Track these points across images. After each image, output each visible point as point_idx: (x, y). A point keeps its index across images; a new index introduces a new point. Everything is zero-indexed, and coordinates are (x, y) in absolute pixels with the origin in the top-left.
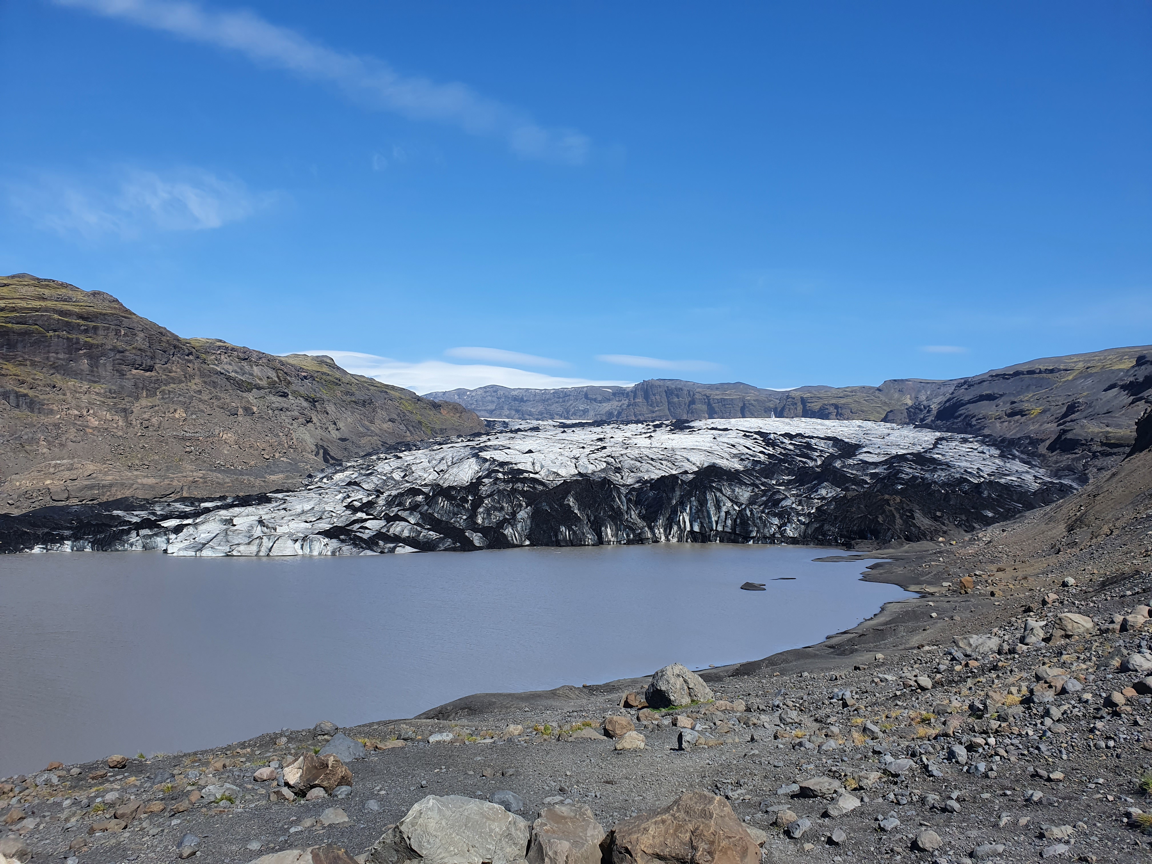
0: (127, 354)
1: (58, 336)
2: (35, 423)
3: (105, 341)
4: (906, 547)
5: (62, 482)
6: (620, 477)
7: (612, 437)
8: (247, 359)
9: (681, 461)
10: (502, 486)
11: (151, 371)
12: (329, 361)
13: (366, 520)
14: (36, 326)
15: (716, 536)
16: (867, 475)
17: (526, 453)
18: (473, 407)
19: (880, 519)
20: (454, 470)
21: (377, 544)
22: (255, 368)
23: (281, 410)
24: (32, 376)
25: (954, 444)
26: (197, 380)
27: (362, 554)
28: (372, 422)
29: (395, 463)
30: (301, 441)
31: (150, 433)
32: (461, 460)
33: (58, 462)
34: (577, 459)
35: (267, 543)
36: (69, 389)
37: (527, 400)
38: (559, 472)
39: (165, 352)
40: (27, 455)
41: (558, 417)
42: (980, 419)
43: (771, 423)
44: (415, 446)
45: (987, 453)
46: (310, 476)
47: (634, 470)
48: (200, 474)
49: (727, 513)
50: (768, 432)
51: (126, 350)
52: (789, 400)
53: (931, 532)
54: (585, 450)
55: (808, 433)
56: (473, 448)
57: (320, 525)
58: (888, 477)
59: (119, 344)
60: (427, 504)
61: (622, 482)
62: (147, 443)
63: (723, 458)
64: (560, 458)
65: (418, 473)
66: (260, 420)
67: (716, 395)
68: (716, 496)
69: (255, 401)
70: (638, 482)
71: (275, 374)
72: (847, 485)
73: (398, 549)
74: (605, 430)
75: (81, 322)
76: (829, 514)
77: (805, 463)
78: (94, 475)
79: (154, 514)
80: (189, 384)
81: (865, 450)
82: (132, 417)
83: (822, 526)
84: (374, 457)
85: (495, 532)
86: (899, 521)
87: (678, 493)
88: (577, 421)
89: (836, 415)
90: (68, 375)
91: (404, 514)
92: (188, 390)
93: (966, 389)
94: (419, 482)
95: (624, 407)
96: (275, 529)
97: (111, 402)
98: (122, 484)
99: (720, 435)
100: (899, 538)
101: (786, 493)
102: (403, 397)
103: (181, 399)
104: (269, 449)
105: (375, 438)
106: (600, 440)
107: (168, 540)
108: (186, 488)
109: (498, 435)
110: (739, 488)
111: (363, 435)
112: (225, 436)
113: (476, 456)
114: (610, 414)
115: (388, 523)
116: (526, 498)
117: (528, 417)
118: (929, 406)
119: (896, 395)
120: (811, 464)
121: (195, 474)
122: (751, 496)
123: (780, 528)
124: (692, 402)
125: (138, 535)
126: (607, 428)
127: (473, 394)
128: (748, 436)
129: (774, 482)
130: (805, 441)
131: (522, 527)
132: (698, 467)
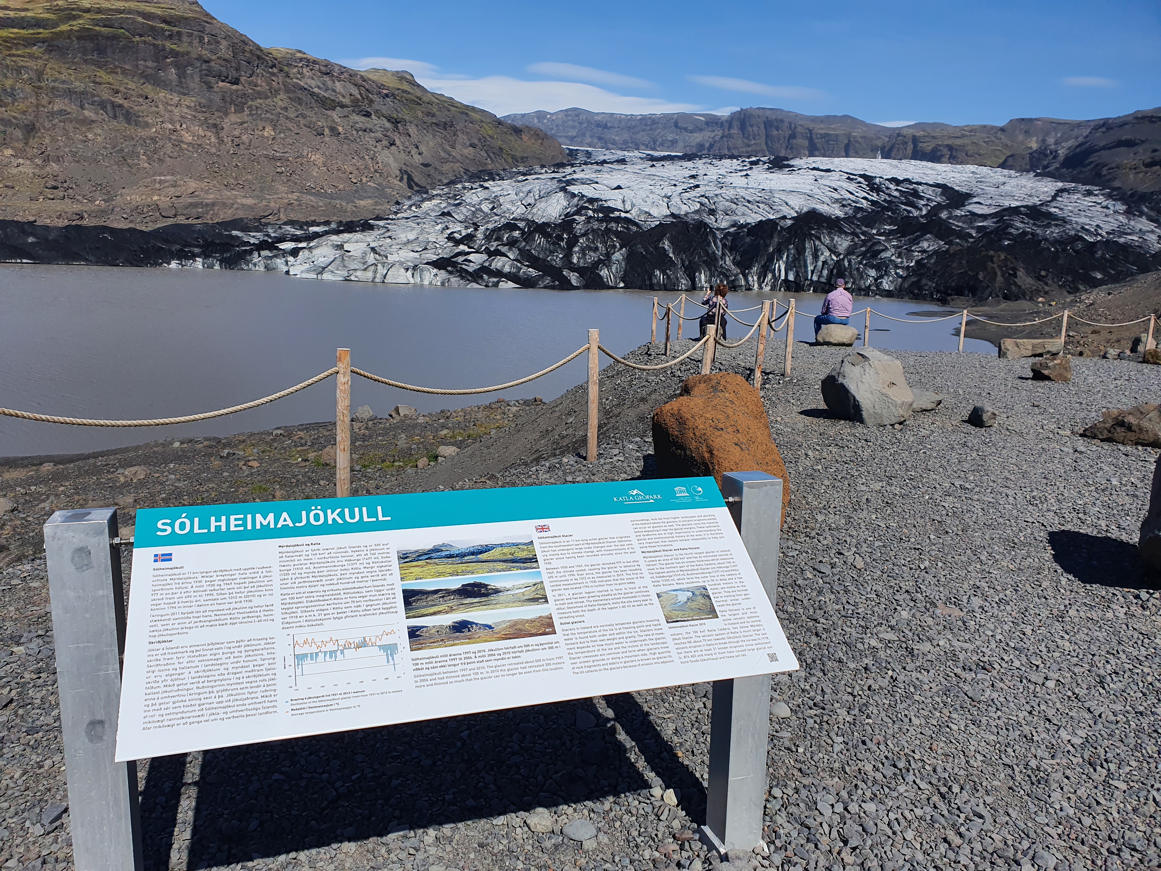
0: (212, 64)
1: (145, 42)
2: (134, 136)
3: (189, 49)
4: (1003, 306)
5: (168, 199)
6: (714, 220)
7: (706, 175)
8: (328, 74)
9: (781, 205)
10: (596, 225)
11: (237, 84)
12: (408, 77)
13: (469, 253)
14: (122, 30)
15: (810, 285)
16: (973, 228)
17: (615, 189)
18: (553, 132)
19: (981, 276)
20: (542, 205)
21: (482, 278)
22: (337, 84)
23: (365, 131)
24: (125, 86)
25: (1076, 197)
26: (282, 96)
27: (469, 286)
28: (453, 147)
29: (483, 194)
30: (387, 165)
31: (242, 151)
32: (548, 194)
33: (163, 178)
34: (669, 198)
35: (382, 271)
36: (161, 101)
37: (611, 127)
38: (651, 212)
39: (249, 63)
40: (129, 169)
41: (643, 147)
42: (1113, 168)
43: (878, 165)
44: (498, 175)
45: (1112, 208)
46: (397, 203)
47: (729, 212)
48: (295, 196)
49: (824, 263)
50: (874, 175)
51: (212, 60)
52: (899, 138)
53: (1032, 292)
54: (677, 188)
55: (917, 178)
56: (560, 181)
57: (427, 255)
58: (996, 231)
59: (204, 52)
60: (524, 240)
61: (715, 225)
62: (240, 162)
63: (823, 203)
64: (651, 196)
65: (506, 206)
66: (346, 141)
67: (820, 129)
68: (814, 244)
69: (339, 120)
70: (733, 226)
71: (357, 91)
72: (951, 238)
73: (501, 283)
74: (697, 165)
75: (166, 27)
76: (929, 269)
77: (909, 212)
78: (197, 193)
79: (269, 236)
80: (275, 99)
81: (975, 200)
82: (223, 134)
83: (919, 281)
84: (459, 186)
85: (591, 273)
86: (1000, 278)
87: (776, 240)
88: (666, 154)
89: (949, 159)
90: (158, 85)
91: (504, 249)
92: (274, 106)
93: (1104, 132)
94: (507, 215)
95: (717, 138)
96: (387, 257)
97: (200, 116)
98: (224, 204)
99: (822, 177)
100: (997, 296)
101: (886, 244)
102: (483, 119)
103: (268, 115)
104: (356, 172)
105: (458, 165)
106: (693, 177)
107: (287, 262)
108: (282, 210)
109: (584, 166)
110: (838, 237)
111: (446, 161)
112: (313, 157)
113: (564, 189)
114: (701, 146)
115: (490, 257)
116: (620, 239)
117: (611, 146)
118: (1056, 151)
119: (1021, 137)
120: (916, 213)
121: (290, 196)
122: (850, 245)
123: (876, 280)
124: (793, 136)
125: (260, 256)
126: (699, 163)
127: (554, 118)
128: (852, 179)
129: (874, 231)
130: (911, 187)
131: (617, 268)
132: (796, 212)
